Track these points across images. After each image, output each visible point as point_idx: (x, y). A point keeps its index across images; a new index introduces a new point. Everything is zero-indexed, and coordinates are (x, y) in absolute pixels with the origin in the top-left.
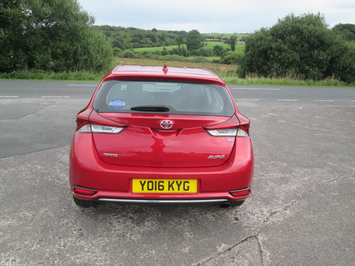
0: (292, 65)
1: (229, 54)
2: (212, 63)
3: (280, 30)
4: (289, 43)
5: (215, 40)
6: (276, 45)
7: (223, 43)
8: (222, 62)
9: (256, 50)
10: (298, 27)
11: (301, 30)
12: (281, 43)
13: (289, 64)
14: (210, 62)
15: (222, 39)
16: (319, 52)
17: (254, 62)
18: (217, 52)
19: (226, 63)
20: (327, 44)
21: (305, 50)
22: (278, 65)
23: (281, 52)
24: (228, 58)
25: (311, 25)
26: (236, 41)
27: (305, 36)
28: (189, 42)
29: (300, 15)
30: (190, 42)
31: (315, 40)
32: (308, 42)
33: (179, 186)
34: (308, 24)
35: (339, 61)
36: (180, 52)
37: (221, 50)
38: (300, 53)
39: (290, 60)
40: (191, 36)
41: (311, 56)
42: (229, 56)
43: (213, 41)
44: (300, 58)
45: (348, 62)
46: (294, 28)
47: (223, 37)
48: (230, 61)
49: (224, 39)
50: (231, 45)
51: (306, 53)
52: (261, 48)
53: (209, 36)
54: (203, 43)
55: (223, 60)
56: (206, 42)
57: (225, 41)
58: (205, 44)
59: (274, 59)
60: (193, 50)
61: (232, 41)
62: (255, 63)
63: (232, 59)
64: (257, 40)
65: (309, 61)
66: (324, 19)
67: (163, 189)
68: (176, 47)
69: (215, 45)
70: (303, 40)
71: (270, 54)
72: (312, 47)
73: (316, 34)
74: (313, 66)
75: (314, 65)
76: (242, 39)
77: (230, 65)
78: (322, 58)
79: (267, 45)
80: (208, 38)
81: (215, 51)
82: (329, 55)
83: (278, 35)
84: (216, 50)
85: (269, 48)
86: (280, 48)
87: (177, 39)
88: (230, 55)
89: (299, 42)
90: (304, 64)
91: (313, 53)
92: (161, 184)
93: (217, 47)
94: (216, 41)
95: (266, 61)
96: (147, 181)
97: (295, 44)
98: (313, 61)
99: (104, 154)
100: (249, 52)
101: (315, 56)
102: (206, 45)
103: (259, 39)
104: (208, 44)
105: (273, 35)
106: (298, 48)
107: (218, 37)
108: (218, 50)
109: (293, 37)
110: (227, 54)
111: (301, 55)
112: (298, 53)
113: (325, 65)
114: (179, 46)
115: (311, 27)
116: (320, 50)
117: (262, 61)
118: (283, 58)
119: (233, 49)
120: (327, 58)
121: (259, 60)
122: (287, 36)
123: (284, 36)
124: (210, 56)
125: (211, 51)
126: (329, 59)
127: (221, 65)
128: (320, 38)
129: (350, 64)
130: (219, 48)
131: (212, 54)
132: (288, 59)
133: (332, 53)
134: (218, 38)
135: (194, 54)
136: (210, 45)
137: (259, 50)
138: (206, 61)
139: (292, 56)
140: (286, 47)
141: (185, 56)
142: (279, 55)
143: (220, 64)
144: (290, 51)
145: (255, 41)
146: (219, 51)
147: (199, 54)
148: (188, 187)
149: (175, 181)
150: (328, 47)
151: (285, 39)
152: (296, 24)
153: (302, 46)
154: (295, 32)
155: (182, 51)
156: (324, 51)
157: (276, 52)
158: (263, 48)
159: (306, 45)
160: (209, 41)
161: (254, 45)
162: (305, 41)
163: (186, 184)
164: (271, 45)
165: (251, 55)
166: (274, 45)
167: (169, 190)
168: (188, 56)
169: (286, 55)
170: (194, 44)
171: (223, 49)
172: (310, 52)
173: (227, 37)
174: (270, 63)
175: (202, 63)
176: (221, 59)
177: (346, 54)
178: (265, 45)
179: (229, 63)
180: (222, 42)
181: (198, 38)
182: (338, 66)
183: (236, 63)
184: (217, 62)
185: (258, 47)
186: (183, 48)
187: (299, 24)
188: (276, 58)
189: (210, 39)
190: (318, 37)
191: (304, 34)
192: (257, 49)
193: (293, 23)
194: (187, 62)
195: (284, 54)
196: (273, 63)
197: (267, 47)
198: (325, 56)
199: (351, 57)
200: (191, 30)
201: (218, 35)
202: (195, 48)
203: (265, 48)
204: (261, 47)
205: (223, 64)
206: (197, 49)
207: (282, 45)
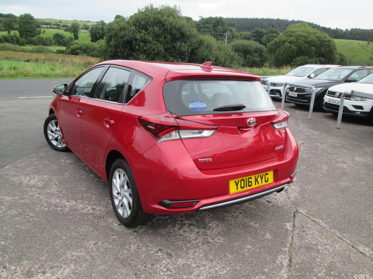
0: (158, 56)
1: (75, 44)
2: (57, 53)
3: (143, 20)
4: (153, 34)
5: (52, 27)
6: (141, 36)
7: (63, 30)
8: (68, 53)
9: (120, 40)
10: (159, 18)
11: (163, 21)
12: (145, 34)
13: (155, 55)
14: (54, 52)
15: (61, 26)
16: (181, 43)
17: (118, 53)
18: (58, 41)
19: (73, 54)
20: (187, 36)
21: (168, 42)
22: (145, 56)
23: (146, 43)
24: (75, 48)
25: (171, 17)
26: (78, 29)
27: (167, 28)
28: (21, 28)
29: (159, 6)
30: (23, 28)
31: (177, 32)
32: (170, 34)
33: (262, 178)
34: (168, 17)
35: (198, 53)
36: (12, 39)
37: (63, 39)
38: (164, 44)
39: (156, 51)
40: (23, 20)
41: (174, 47)
42: (75, 46)
43: (51, 28)
44: (165, 49)
45: (205, 53)
46: (155, 20)
47: (61, 24)
48: (77, 51)
49: (64, 26)
50: (73, 33)
51: (169, 45)
52: (125, 39)
53: (45, 22)
54: (40, 30)
55: (70, 50)
56: (43, 29)
57: (64, 29)
58: (42, 31)
59: (140, 50)
60: (29, 38)
61: (74, 28)
62: (120, 54)
63: (79, 49)
64: (120, 30)
65: (173, 52)
66: (181, 13)
67: (251, 185)
68: (5, 33)
69: (55, 33)
70: (166, 32)
71: (135, 44)
72: (175, 39)
73: (177, 26)
74: (176, 57)
75: (178, 56)
76: (83, 27)
77: (78, 55)
78: (184, 50)
79: (131, 36)
80: (43, 24)
81: (56, 40)
82: (189, 47)
83: (141, 25)
84: (56, 38)
85: (133, 39)
86: (145, 39)
87: (5, 24)
88: (77, 45)
89: (162, 34)
90: (168, 56)
91: (176, 44)
92: (250, 180)
93: (57, 36)
94: (54, 28)
95: (132, 52)
96: (240, 179)
97: (158, 35)
98: (177, 52)
99: (199, 160)
100: (112, 43)
101: (177, 48)
102: (44, 32)
103: (122, 29)
104: (45, 32)
105: (135, 25)
106: (162, 39)
107: (55, 23)
108: (59, 38)
109: (156, 28)
110: (74, 44)
111: (165, 46)
112: (162, 44)
113: (187, 56)
114: (9, 33)
115: (171, 19)
116: (181, 42)
117: (128, 52)
118: (148, 49)
119: (76, 37)
120: (188, 49)
121: (124, 51)
122: (150, 27)
123: (148, 28)
124: (50, 45)
125: (51, 40)
126: (189, 51)
127: (68, 55)
128: (181, 30)
129: (207, 55)
130: (60, 36)
131: (53, 43)
132: (154, 50)
133: (191, 44)
134: (56, 25)
135: (31, 43)
136: (49, 33)
137: (123, 41)
138: (49, 51)
139: (157, 47)
140: (150, 39)
141: (20, 44)
142: (144, 46)
143: (66, 54)
144: (154, 42)
145: (118, 31)
146: (61, 40)
147: (37, 43)
148: (268, 178)
149: (259, 175)
150: (188, 39)
151: (148, 29)
152: (157, 16)
153: (165, 38)
154: (157, 23)
155: (15, 38)
156: (185, 42)
157: (141, 43)
158: (127, 39)
159: (169, 37)
160: (45, 28)
161: (118, 35)
162: (167, 33)
163: (266, 176)
164: (135, 35)
165: (115, 45)
166: (138, 36)
167: (256, 184)
168: (23, 45)
169: (152, 47)
170: (28, 31)
171: (64, 37)
172: (173, 43)
173: (66, 24)
174: (136, 55)
175: (45, 53)
176: (66, 49)
177: (203, 46)
178: (130, 36)
179: (77, 54)
180: (61, 29)
181: (33, 24)
182: (197, 57)
183: (84, 54)
184: (62, 52)
185: (122, 37)
186: (16, 35)
187: (159, 16)
188: (141, 49)
189: (46, 26)
190: (178, 30)
191: (166, 26)
192: (122, 39)
193: (154, 14)
194: (25, 52)
195: (149, 45)
196: (139, 54)
197: (132, 38)
198: (186, 48)
199: (207, 49)
200: (23, 14)
201: (56, 21)
202: (30, 36)
203: (129, 39)
204: (125, 37)
205: (70, 55)
206: (33, 37)
207: (147, 36)
